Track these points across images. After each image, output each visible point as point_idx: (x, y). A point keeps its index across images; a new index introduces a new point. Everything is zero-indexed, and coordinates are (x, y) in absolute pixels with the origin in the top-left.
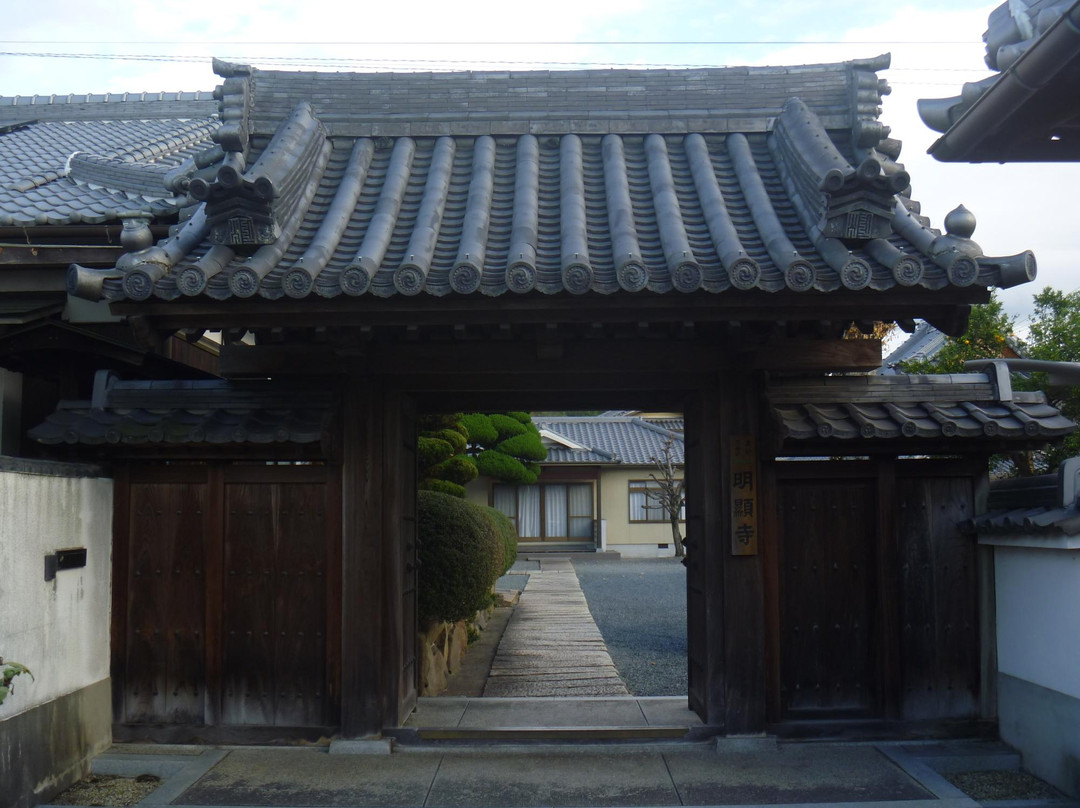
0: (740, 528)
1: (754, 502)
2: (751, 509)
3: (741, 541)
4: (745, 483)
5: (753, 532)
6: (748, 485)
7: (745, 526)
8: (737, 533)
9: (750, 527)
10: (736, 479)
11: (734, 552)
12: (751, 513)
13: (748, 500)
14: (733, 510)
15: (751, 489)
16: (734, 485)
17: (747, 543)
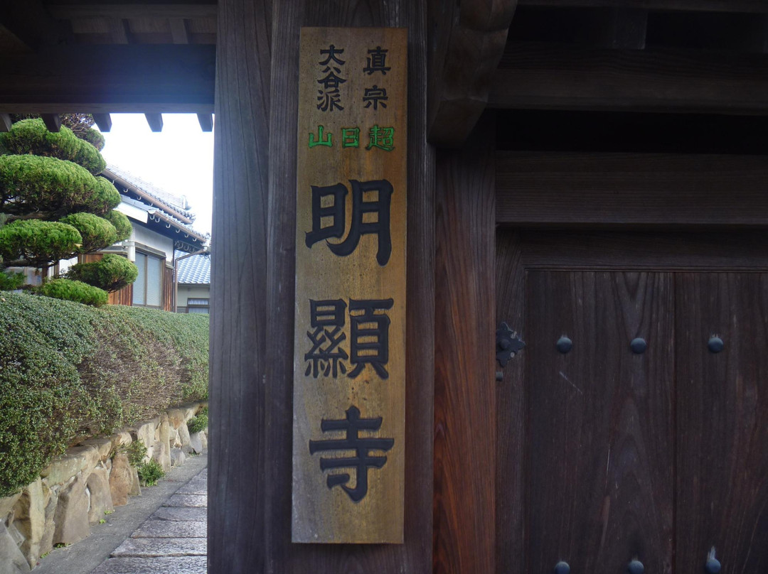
0: (327, 425)
1: (397, 316)
2: (383, 346)
3: (332, 482)
4: (360, 229)
5: (386, 444)
6: (370, 243)
7: (353, 420)
8: (315, 447)
9: (375, 424)
10: (318, 213)
11: (301, 533)
12: (379, 363)
13: (370, 308)
14: (302, 344)
15: (383, 258)
16: (311, 240)
17: (357, 495)
